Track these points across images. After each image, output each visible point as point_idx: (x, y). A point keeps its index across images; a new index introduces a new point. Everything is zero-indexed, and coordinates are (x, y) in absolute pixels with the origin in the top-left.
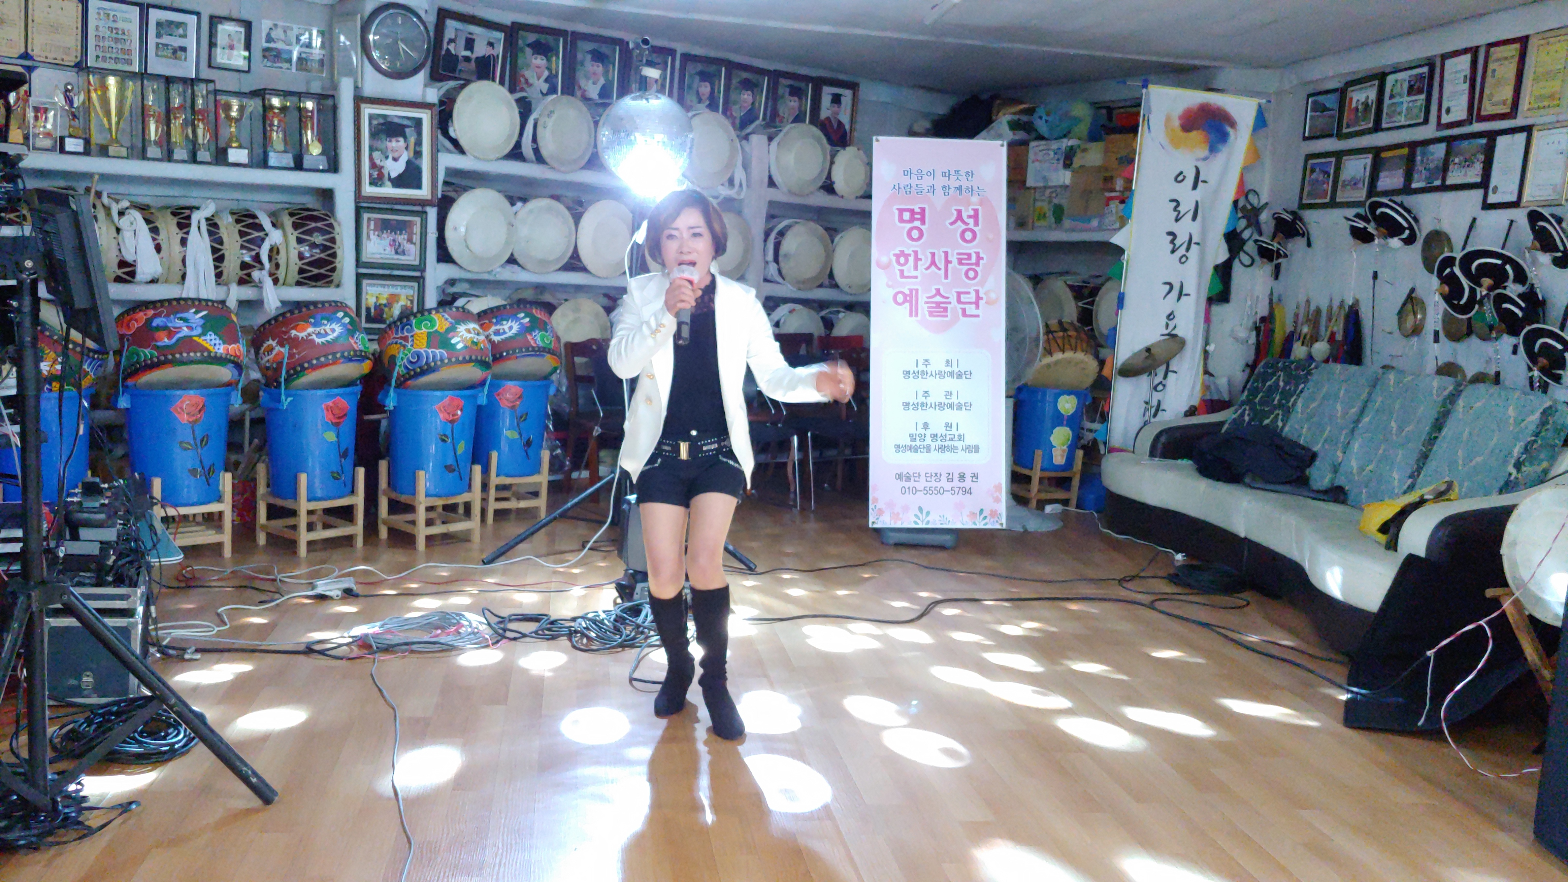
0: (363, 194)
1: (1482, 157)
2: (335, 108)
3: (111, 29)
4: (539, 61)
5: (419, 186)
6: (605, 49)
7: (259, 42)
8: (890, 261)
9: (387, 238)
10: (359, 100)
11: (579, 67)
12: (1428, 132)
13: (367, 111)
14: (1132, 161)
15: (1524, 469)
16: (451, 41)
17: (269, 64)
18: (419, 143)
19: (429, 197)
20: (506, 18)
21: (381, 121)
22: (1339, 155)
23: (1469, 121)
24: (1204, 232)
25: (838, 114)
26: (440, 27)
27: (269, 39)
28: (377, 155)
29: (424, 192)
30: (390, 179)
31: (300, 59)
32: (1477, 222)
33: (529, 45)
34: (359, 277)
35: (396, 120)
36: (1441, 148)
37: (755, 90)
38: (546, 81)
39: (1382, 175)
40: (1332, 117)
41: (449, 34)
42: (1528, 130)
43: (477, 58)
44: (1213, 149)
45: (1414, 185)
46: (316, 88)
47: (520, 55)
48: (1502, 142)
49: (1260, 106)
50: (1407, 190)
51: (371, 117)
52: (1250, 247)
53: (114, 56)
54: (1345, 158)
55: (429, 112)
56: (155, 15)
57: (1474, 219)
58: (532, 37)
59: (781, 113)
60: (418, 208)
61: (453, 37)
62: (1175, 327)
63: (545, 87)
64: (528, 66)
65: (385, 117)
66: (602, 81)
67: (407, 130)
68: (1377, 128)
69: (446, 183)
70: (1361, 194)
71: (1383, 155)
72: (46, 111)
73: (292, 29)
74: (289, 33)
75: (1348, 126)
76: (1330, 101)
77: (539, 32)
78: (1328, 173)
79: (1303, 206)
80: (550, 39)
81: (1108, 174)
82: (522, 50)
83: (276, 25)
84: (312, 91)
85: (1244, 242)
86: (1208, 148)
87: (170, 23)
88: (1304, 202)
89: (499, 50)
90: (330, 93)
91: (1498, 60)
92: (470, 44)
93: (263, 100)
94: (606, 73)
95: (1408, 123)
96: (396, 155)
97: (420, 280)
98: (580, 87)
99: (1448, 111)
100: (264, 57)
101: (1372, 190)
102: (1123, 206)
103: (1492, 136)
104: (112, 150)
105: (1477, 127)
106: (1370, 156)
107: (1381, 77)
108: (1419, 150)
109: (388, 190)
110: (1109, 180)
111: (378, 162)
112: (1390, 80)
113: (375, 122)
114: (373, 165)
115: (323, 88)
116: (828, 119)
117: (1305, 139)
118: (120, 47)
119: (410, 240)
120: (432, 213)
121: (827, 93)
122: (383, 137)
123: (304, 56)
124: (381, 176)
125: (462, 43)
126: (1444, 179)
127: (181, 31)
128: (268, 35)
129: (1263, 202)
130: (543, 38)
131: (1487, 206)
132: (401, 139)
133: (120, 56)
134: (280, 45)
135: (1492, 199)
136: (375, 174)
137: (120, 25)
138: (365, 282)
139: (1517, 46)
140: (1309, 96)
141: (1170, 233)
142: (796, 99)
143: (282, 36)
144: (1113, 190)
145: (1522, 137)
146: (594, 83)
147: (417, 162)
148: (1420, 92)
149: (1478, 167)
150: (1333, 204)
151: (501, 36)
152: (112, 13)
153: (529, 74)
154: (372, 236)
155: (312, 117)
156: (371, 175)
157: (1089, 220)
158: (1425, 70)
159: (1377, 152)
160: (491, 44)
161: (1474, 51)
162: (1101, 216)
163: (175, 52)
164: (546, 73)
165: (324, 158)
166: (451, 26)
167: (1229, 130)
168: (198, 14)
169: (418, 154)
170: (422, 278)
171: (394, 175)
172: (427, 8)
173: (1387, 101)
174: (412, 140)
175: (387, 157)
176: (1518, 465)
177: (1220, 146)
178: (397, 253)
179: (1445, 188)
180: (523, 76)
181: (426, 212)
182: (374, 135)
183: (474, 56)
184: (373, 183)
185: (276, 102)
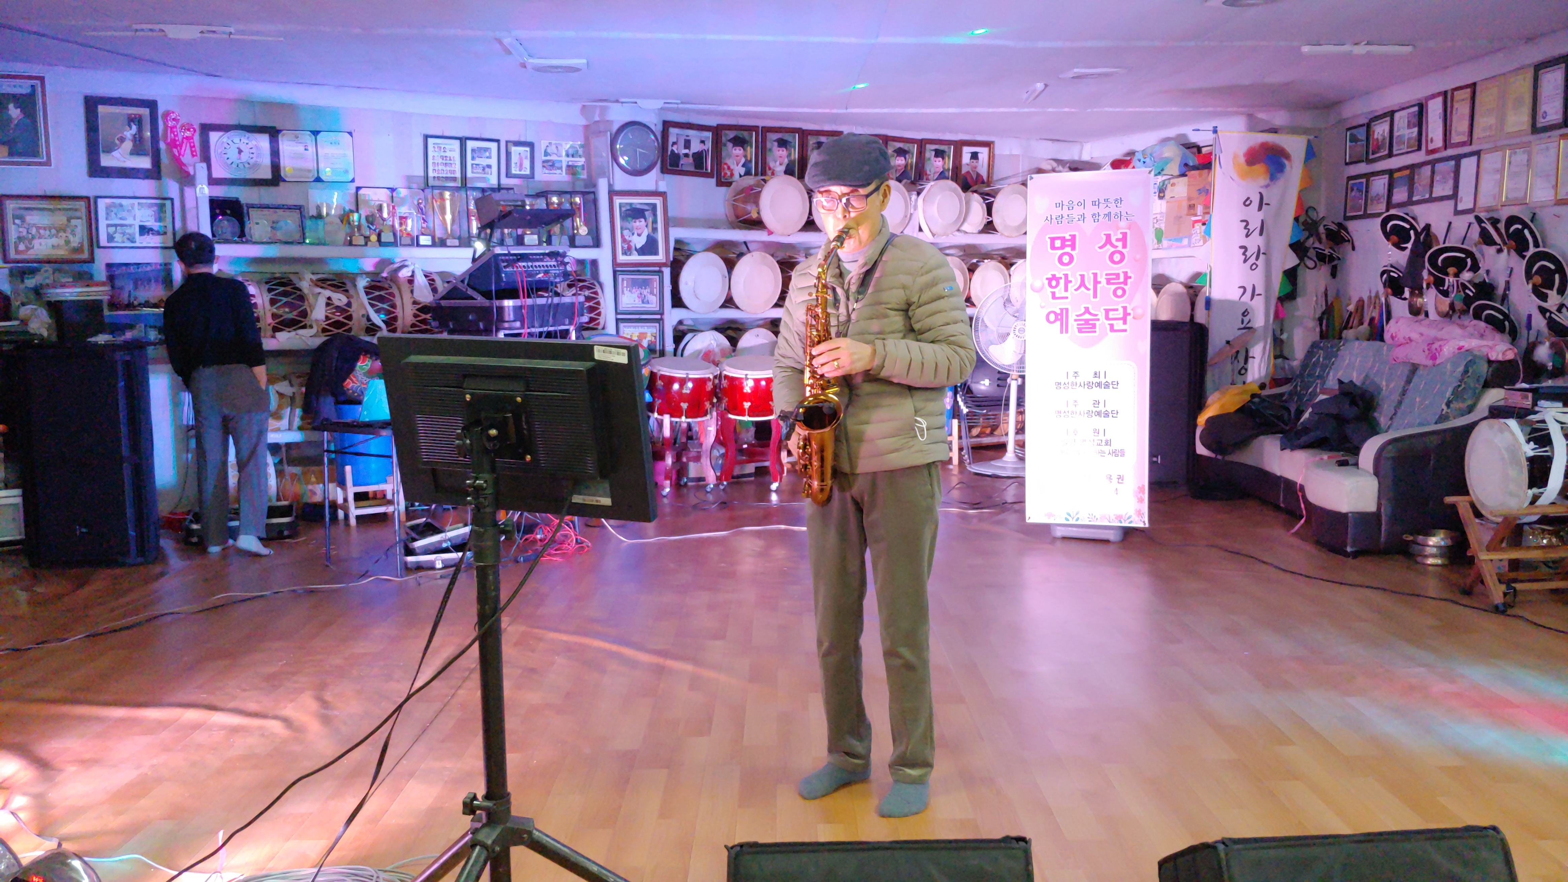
0: (618, 261)
1: (1452, 175)
2: (595, 202)
3: (442, 157)
4: (739, 151)
5: (656, 253)
6: (787, 137)
7: (540, 157)
8: (1043, 284)
9: (636, 292)
10: (612, 193)
11: (768, 153)
12: (1419, 157)
13: (618, 201)
14: (1207, 192)
15: (1452, 405)
16: (674, 143)
17: (547, 171)
18: (655, 222)
19: (664, 261)
20: (713, 122)
21: (628, 208)
22: (1368, 176)
23: (1445, 148)
24: (1268, 243)
25: (975, 168)
26: (665, 134)
27: (546, 154)
28: (626, 232)
29: (660, 257)
30: (636, 249)
31: (568, 166)
32: (1453, 225)
33: (730, 141)
34: (617, 320)
35: (639, 206)
36: (1427, 170)
37: (907, 156)
38: (743, 166)
39: (1395, 191)
40: (1363, 146)
41: (672, 139)
42: (1478, 153)
43: (694, 154)
44: (1273, 178)
45: (1415, 199)
46: (580, 187)
47: (723, 148)
48: (1464, 162)
49: (1309, 141)
50: (1410, 202)
51: (620, 204)
52: (1312, 253)
53: (444, 175)
54: (1372, 178)
55: (661, 198)
56: (470, 144)
57: (1450, 223)
58: (731, 134)
59: (928, 172)
60: (657, 269)
61: (675, 140)
62: (1249, 322)
63: (742, 171)
64: (729, 156)
65: (631, 204)
66: (786, 161)
67: (647, 213)
68: (1390, 155)
69: (676, 249)
70: (1381, 207)
71: (1396, 175)
72: (406, 218)
73: (561, 145)
74: (559, 148)
75: (1373, 154)
76: (1361, 134)
77: (736, 130)
78: (1361, 191)
79: (1347, 218)
80: (745, 134)
81: (1193, 202)
82: (725, 145)
83: (550, 143)
84: (578, 189)
85: (1307, 250)
86: (1268, 177)
87: (481, 149)
88: (1348, 214)
89: (709, 145)
90: (592, 190)
91: (1458, 101)
92: (687, 144)
93: (547, 200)
94: (789, 155)
95: (1410, 150)
96: (639, 232)
97: (660, 321)
98: (770, 169)
99: (1432, 141)
100: (544, 166)
101: (1389, 206)
102: (1204, 227)
103: (1458, 159)
104: (449, 242)
105: (1450, 152)
106: (1387, 176)
107: (1391, 114)
108: (1416, 170)
109: (635, 258)
110: (1192, 207)
111: (627, 238)
112: (1397, 116)
113: (623, 209)
114: (624, 240)
115: (586, 186)
116: (968, 172)
117: (1347, 164)
118: (448, 169)
119: (652, 293)
120: (667, 272)
121: (967, 151)
122: (630, 219)
123: (570, 163)
124: (629, 248)
125: (682, 143)
126: (1431, 192)
127: (487, 154)
128: (545, 151)
129: (1321, 216)
130: (741, 134)
131: (1457, 213)
132: (643, 220)
133: (449, 175)
134: (553, 158)
135: (1460, 208)
136: (626, 246)
137: (448, 154)
138: (621, 325)
139: (1469, 90)
140: (1348, 129)
141: (1241, 247)
142: (940, 159)
143: (555, 151)
144: (1196, 215)
145: (1474, 159)
146: (781, 164)
147: (654, 236)
148: (1415, 127)
149: (1451, 183)
150: (1366, 216)
151: (709, 134)
152: (443, 146)
153: (731, 162)
154: (625, 291)
155: (579, 209)
156: (622, 248)
157: (1181, 239)
158: (1416, 109)
159: (1391, 172)
160: (703, 142)
161: (1445, 94)
162: (1190, 237)
163: (484, 170)
164: (743, 160)
165: (589, 237)
166: (673, 131)
167: (1286, 162)
168: (498, 141)
169: (655, 229)
170: (662, 319)
171: (638, 246)
172: (655, 122)
173: (1396, 134)
174: (650, 220)
175: (633, 234)
176: (1448, 405)
177: (1279, 175)
178: (643, 302)
179: (1432, 200)
180: (726, 164)
181: (662, 272)
182: (624, 218)
183: (691, 153)
184: (625, 253)
185: (555, 199)
